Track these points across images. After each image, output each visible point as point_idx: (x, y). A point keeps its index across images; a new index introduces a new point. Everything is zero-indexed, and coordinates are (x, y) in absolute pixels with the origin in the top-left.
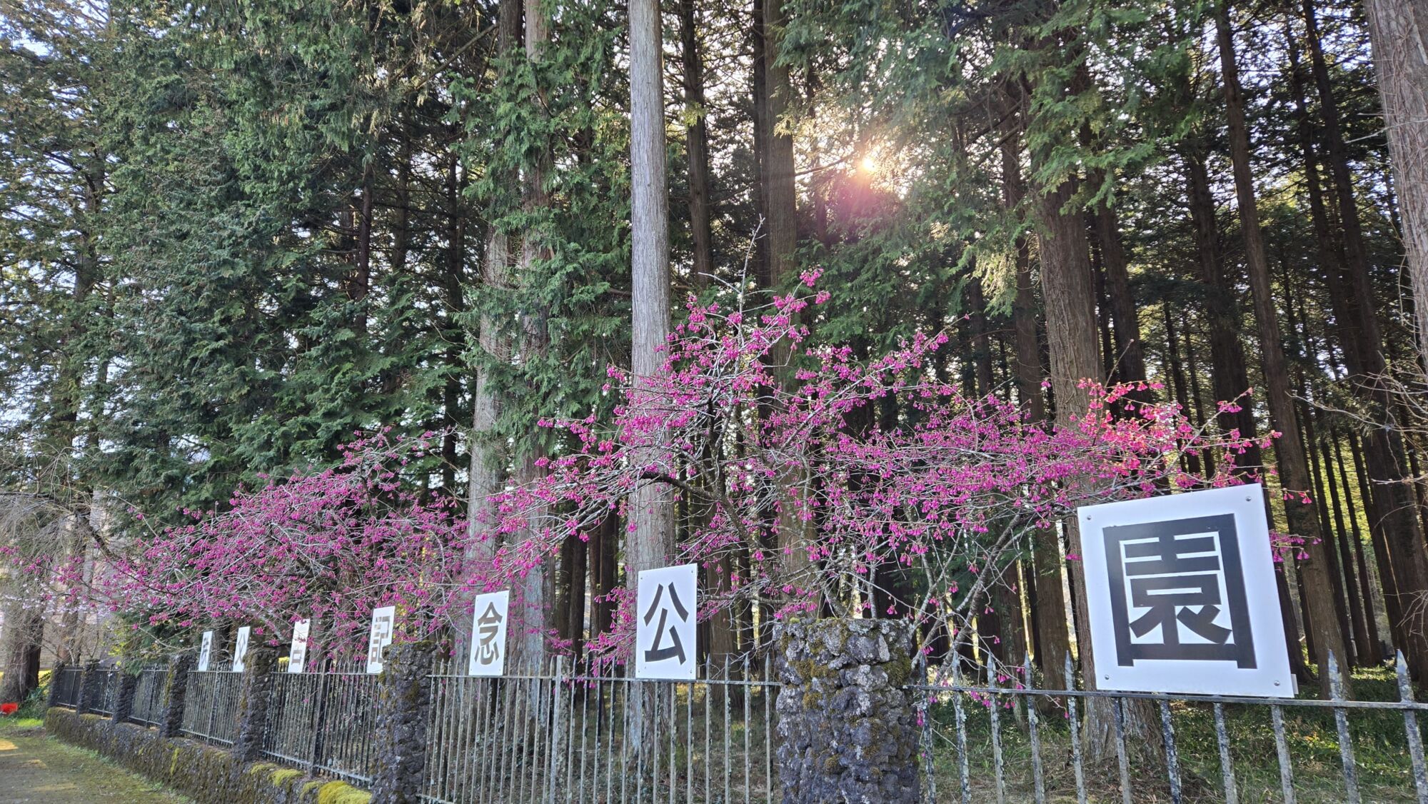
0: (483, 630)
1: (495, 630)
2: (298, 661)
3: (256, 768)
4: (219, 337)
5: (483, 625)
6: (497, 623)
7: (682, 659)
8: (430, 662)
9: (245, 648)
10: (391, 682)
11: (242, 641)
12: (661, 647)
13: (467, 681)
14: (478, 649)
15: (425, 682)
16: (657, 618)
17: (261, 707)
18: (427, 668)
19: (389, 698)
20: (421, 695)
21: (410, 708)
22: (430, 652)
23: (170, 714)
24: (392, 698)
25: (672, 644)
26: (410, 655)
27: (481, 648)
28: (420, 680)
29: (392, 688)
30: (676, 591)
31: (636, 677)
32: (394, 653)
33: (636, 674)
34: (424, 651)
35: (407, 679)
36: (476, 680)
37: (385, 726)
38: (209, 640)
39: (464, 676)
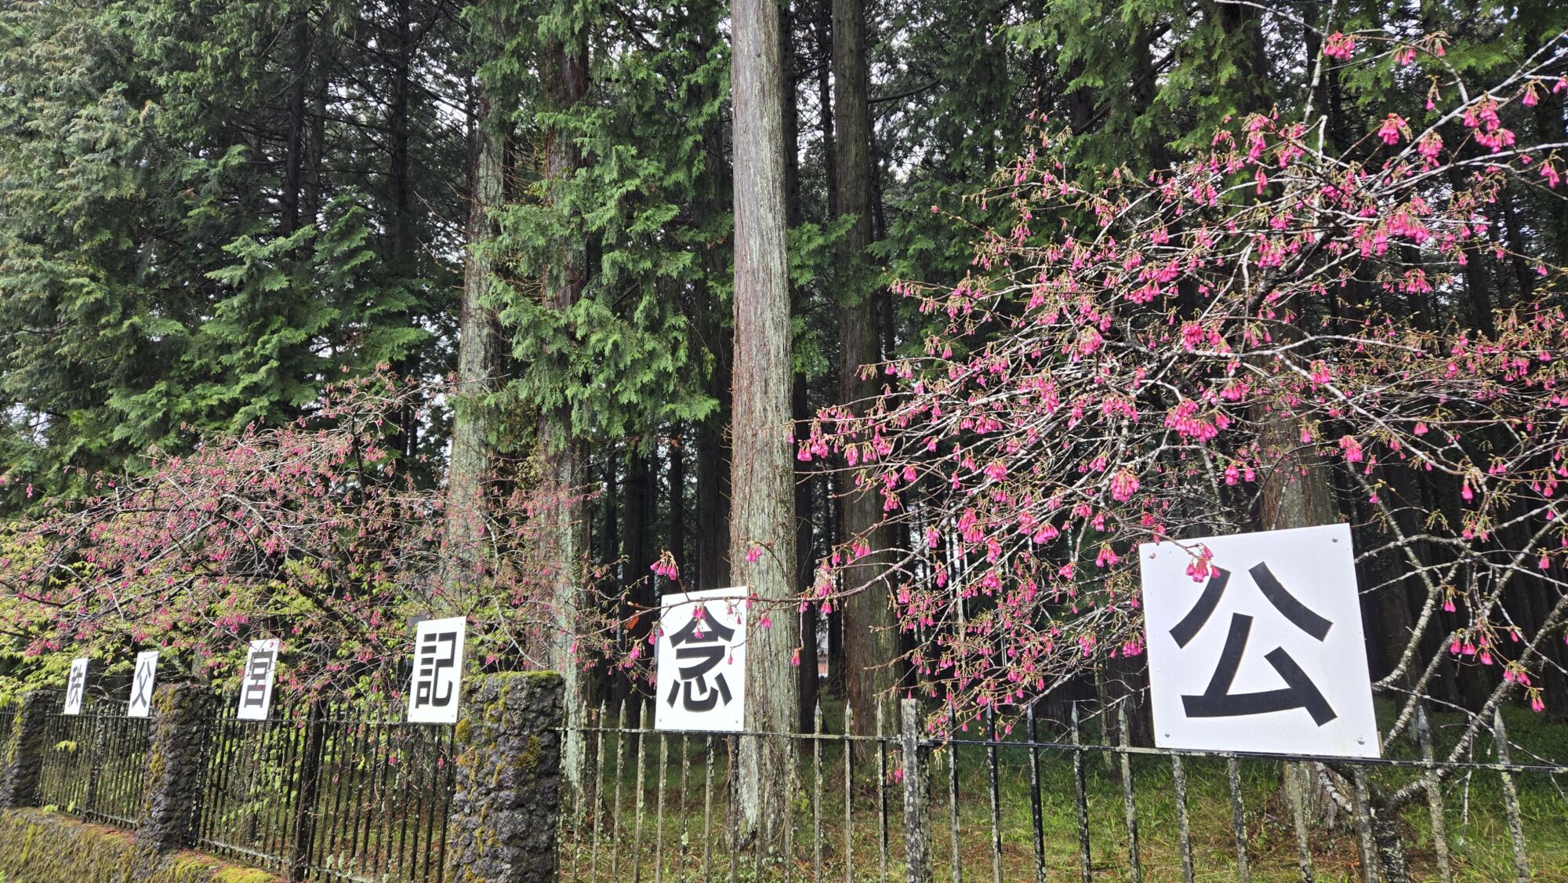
0: (682, 654)
1: (717, 654)
2: (259, 702)
3: (185, 862)
5: (683, 645)
6: (721, 642)
7: (1322, 713)
8: (554, 706)
9: (150, 682)
10: (484, 738)
11: (145, 673)
12: (1236, 688)
13: (653, 738)
14: (676, 685)
15: (546, 739)
16: (1215, 631)
17: (186, 770)
18: (548, 715)
19: (480, 766)
20: (542, 760)
21: (525, 783)
22: (554, 687)
23: (17, 776)
24: (488, 767)
25: (1280, 684)
26: (524, 693)
27: (682, 683)
28: (540, 734)
29: (489, 750)
30: (1279, 580)
31: (1158, 745)
32: (489, 691)
33: (1161, 741)
34: (544, 688)
35: (519, 734)
36: (674, 737)
37: (474, 811)
38: (83, 671)
39: (642, 729)
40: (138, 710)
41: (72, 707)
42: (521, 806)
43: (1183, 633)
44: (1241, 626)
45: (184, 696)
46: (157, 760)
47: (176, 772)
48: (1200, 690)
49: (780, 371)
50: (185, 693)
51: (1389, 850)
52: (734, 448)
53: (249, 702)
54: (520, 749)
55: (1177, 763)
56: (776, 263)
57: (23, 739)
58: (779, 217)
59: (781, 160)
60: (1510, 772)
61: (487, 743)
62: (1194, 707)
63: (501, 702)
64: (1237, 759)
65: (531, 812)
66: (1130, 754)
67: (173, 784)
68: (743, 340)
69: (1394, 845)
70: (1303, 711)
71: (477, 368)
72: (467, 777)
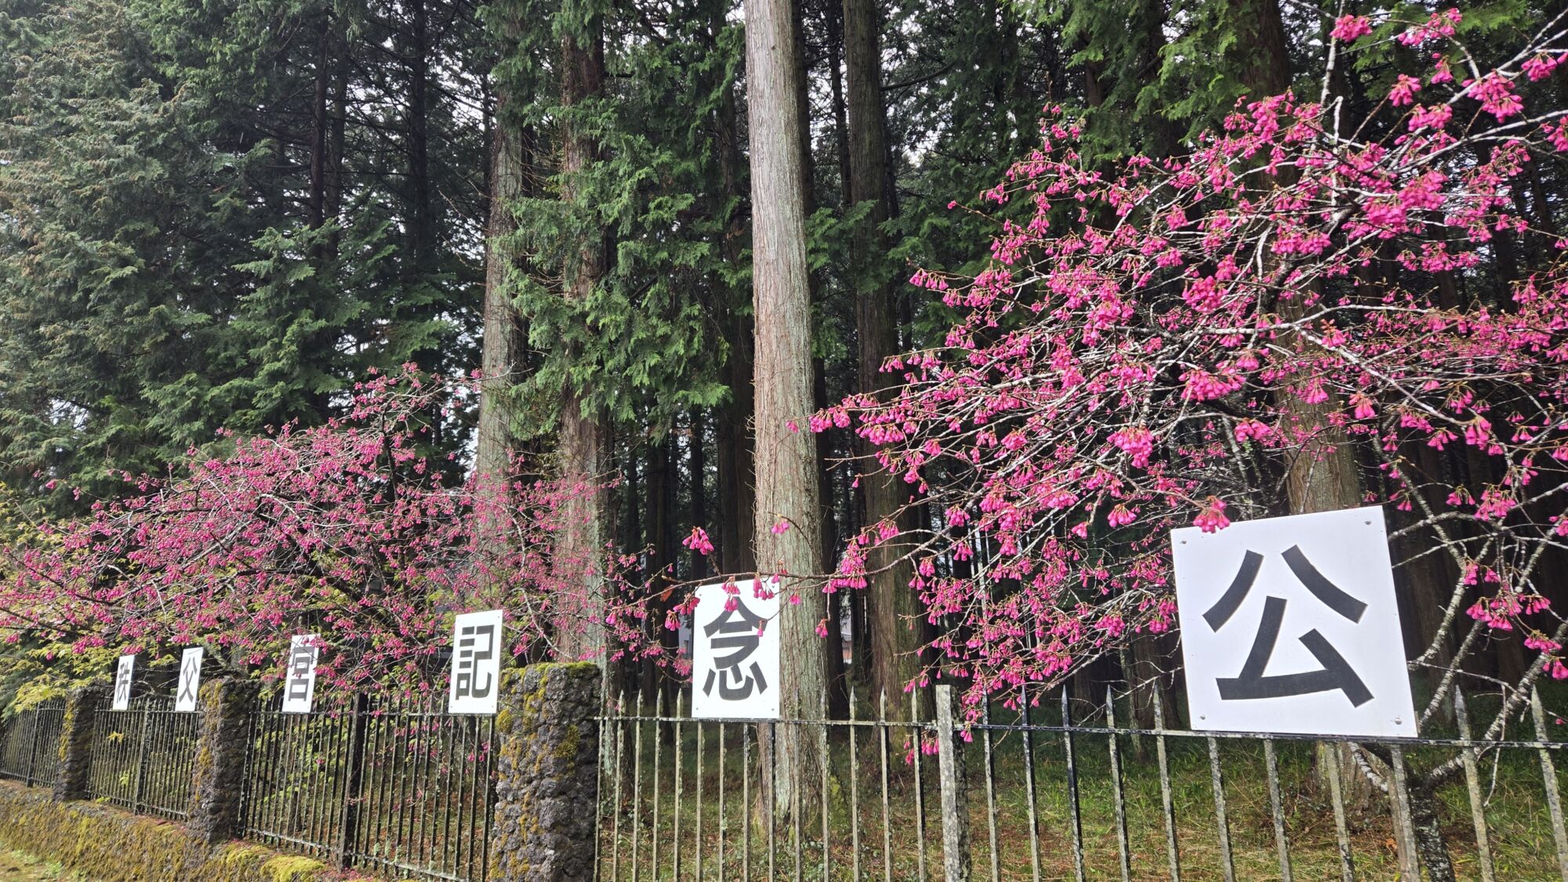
0: (716, 644)
1: (751, 644)
2: (303, 696)
3: (236, 852)
4: (124, 262)
5: (717, 635)
6: (755, 631)
7: (1358, 694)
8: (592, 696)
9: (196, 677)
10: (524, 728)
11: (190, 669)
12: (1271, 670)
13: (689, 727)
14: (712, 674)
15: (586, 728)
16: (1249, 614)
17: (233, 762)
18: (587, 705)
19: (522, 754)
20: (581, 748)
21: (566, 771)
22: (590, 679)
23: (70, 770)
24: (530, 754)
25: (1315, 665)
26: (562, 685)
27: (717, 672)
28: (579, 724)
29: (530, 739)
30: (1312, 563)
31: (1193, 727)
32: (528, 682)
33: (1196, 723)
34: (582, 678)
35: (559, 724)
36: (710, 725)
37: (515, 799)
38: (130, 668)
39: (679, 718)
40: (185, 705)
41: (120, 704)
42: (564, 793)
43: (1217, 616)
44: (1274, 609)
45: (230, 691)
46: (205, 752)
47: (223, 762)
48: (1235, 672)
49: (802, 361)
50: (230, 688)
51: (1426, 829)
52: (757, 438)
53: (293, 696)
54: (560, 739)
55: (1213, 746)
56: (796, 254)
57: (75, 734)
58: (797, 209)
59: (797, 152)
60: (1548, 750)
61: (528, 732)
62: (1229, 689)
63: (541, 692)
64: (1273, 741)
65: (572, 800)
66: (1166, 737)
67: (221, 776)
68: (763, 331)
69: (1431, 824)
70: (1339, 692)
71: (501, 365)
72: (509, 766)
